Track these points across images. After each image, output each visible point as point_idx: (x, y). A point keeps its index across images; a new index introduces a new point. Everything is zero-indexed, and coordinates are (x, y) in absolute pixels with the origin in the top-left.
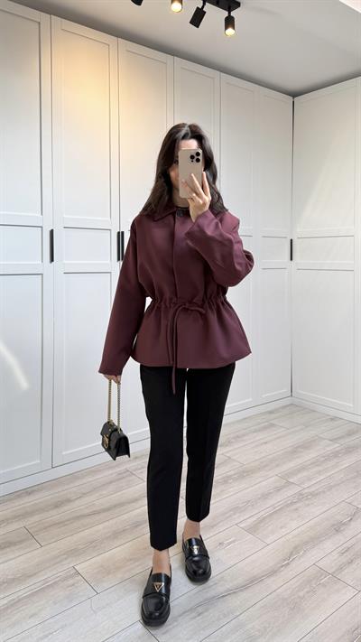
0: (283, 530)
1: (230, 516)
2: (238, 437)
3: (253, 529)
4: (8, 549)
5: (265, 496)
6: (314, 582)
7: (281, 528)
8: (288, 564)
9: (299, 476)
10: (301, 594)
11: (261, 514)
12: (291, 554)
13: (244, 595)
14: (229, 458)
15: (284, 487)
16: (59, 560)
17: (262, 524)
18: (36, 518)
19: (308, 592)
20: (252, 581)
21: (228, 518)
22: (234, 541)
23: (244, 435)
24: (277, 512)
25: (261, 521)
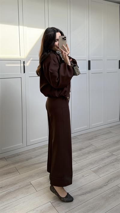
0: (107, 172)
1: (88, 166)
2: (96, 136)
3: (96, 172)
4: (8, 175)
5: (103, 159)
6: (115, 192)
7: (107, 171)
8: (107, 185)
9: (117, 152)
10: (110, 196)
11: (100, 166)
12: (109, 181)
13: (88, 195)
14: (92, 144)
15: (111, 156)
16: (25, 179)
17: (100, 170)
18: (19, 164)
19: (112, 195)
20: (92, 190)
21: (87, 167)
22: (88, 176)
23: (99, 136)
24: (106, 165)
25: (100, 168)
